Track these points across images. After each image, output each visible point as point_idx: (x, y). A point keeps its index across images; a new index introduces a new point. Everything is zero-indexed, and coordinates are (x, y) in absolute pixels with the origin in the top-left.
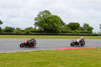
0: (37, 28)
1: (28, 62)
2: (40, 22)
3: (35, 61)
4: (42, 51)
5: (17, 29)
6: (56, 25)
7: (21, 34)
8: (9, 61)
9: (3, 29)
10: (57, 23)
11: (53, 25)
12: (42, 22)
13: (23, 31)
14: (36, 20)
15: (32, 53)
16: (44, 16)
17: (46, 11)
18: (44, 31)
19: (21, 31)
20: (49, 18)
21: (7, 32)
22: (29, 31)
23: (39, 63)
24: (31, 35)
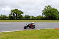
0: (44, 16)
1: (39, 35)
2: (46, 12)
3: (43, 35)
4: (47, 29)
6: (55, 14)
7: (34, 20)
8: (28, 35)
9: (23, 16)
10: (56, 13)
11: (53, 14)
13: (36, 18)
14: (43, 11)
15: (41, 30)
16: (48, 9)
17: (49, 6)
18: (48, 18)
19: (34, 17)
20: (51, 10)
21: (26, 18)
22: (39, 17)
23: (45, 36)
24: (40, 20)
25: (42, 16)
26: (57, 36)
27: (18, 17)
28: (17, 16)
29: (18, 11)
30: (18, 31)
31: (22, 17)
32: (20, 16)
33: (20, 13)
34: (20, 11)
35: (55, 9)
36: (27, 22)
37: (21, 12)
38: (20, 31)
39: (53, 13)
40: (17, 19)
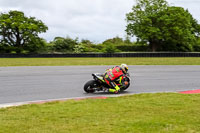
0: (134, 39)
2: (141, 24)
3: (131, 121)
4: (148, 96)
5: (84, 42)
6: (181, 32)
7: (94, 56)
8: (67, 122)
9: (48, 42)
10: (183, 27)
11: (172, 32)
12: (146, 24)
13: (99, 47)
14: (129, 19)
15: (123, 101)
16: (149, 9)
18: (150, 47)
19: (94, 47)
20: (162, 14)
21: (58, 50)
22: (114, 46)
23: (140, 124)
24: (119, 56)
25: (128, 41)
26: (191, 123)
27: (25, 47)
28: (19, 39)
29: (26, 19)
30: (24, 107)
31: (42, 44)
32: (32, 42)
33: (33, 30)
34: (32, 20)
35: (179, 10)
36: (62, 64)
37: (36, 23)
38: (32, 106)
39: (170, 25)
40: (19, 55)
